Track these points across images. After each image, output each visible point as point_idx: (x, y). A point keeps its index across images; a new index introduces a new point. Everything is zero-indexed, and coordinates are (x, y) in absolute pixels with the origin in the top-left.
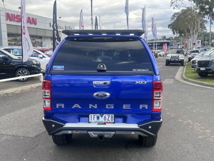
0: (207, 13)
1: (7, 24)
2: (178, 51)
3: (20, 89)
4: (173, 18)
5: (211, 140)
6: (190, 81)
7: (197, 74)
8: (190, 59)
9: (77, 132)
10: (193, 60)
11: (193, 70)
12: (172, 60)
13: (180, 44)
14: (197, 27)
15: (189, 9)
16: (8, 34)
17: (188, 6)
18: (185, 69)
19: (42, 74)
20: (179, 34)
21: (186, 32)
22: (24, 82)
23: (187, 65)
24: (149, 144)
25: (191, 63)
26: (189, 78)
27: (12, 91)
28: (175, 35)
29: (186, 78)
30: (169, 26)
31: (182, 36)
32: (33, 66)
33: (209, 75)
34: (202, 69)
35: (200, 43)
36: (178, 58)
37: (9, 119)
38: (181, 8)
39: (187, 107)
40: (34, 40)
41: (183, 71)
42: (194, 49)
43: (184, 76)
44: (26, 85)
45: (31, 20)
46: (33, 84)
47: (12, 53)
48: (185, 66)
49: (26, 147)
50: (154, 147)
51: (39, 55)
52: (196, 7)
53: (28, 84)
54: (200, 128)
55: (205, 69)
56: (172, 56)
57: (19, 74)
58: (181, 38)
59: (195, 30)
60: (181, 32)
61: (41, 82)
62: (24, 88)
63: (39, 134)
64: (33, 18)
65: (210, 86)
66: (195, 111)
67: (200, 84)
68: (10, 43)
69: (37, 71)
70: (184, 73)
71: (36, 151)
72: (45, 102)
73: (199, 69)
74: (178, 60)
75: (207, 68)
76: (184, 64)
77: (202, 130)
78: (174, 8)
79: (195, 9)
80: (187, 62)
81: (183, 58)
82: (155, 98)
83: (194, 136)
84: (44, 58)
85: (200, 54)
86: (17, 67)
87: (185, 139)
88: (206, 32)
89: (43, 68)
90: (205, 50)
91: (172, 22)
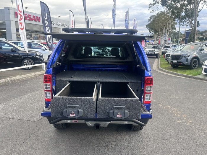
0: (177, 17)
1: (16, 21)
2: (153, 46)
3: (26, 76)
4: (150, 20)
5: (188, 124)
6: (165, 72)
7: (170, 66)
8: (163, 53)
9: (75, 121)
10: (167, 54)
11: (166, 62)
12: (149, 54)
13: (155, 41)
14: (169, 27)
15: (162, 13)
16: (16, 30)
17: (162, 11)
18: (160, 61)
19: (44, 64)
20: (154, 33)
21: (160, 31)
22: (29, 70)
23: (161, 58)
24: (137, 128)
25: (165, 57)
26: (164, 69)
27: (19, 78)
28: (151, 34)
29: (162, 69)
30: (147, 26)
31: (156, 34)
32: (36, 57)
33: (179, 66)
34: (175, 62)
35: (170, 40)
36: (154, 52)
37: (15, 104)
38: (156, 12)
39: (164, 94)
40: (38, 34)
41: (158, 63)
42: (166, 45)
43: (159, 67)
44: (30, 73)
45: (36, 18)
46: (36, 72)
47: (19, 45)
48: (160, 59)
49: (30, 130)
50: (141, 131)
51: (42, 48)
52: (168, 12)
53: (32, 72)
54: (178, 113)
55: (177, 62)
56: (149, 51)
57: (24, 63)
58: (156, 36)
59: (167, 30)
60: (156, 31)
61: (43, 70)
62: (29, 75)
63: (42, 119)
64: (37, 17)
65: (181, 75)
66: (172, 97)
67: (173, 74)
68: (18, 37)
69: (40, 61)
70: (159, 64)
71: (38, 134)
72: (46, 93)
73: (172, 62)
74: (154, 54)
75: (179, 61)
76: (159, 57)
77: (179, 114)
78: (151, 12)
79: (168, 13)
80: (161, 55)
81: (158, 52)
82: (146, 92)
83: (174, 121)
84: (46, 50)
85: (171, 49)
86: (23, 57)
87: (166, 123)
88: (175, 32)
89: (45, 58)
90: (175, 46)
91: (149, 23)
